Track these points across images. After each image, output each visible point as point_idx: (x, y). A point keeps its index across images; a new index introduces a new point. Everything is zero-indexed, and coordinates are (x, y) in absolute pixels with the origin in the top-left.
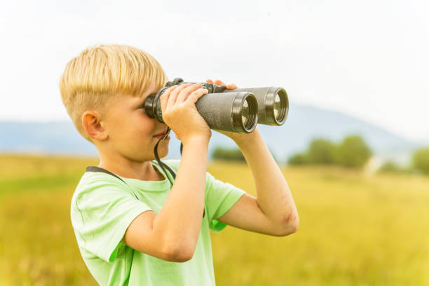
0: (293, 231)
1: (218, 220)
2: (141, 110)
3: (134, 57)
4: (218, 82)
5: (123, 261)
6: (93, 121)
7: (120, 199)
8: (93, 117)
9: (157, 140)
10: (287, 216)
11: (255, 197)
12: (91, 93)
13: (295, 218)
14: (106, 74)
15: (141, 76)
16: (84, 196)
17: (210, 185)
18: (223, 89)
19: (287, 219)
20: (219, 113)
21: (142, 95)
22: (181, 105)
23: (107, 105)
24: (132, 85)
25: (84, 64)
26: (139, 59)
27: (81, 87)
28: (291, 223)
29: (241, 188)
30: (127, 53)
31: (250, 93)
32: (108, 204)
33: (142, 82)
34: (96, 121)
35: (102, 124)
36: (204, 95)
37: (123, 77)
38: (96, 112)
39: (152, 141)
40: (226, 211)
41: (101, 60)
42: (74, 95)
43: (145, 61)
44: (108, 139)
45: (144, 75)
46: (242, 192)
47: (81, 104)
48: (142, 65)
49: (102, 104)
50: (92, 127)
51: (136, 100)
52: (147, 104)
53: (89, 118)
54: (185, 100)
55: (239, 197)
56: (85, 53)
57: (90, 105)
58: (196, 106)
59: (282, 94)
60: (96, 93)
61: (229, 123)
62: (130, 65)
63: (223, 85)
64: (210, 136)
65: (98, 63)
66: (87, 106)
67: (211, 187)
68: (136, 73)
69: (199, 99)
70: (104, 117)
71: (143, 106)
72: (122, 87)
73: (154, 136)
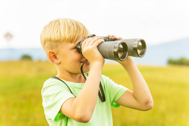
0: (150, 109)
1: (115, 102)
2: (75, 50)
3: (72, 24)
4: (113, 36)
5: (63, 121)
6: (53, 55)
7: (60, 91)
8: (53, 53)
9: (82, 64)
10: (147, 101)
11: (132, 92)
12: (51, 42)
13: (151, 102)
14: (58, 32)
15: (75, 34)
16: (45, 90)
17: (111, 85)
18: (115, 39)
19: (147, 103)
20: (108, 51)
21: (75, 43)
22: (90, 47)
23: (59, 47)
24: (70, 38)
25: (49, 28)
26: (74, 25)
27: (47, 39)
28: (149, 104)
29: (126, 87)
30: (69, 22)
31: (124, 41)
32: (55, 93)
33: (75, 36)
34: (54, 55)
35: (57, 56)
36: (102, 42)
37: (66, 34)
38: (54, 51)
39: (80, 64)
40: (119, 98)
41: (57, 26)
42: (45, 43)
43: (77, 26)
44: (60, 63)
45: (76, 33)
46: (126, 89)
47: (48, 47)
48: (76, 28)
49: (57, 47)
50: (53, 58)
51: (73, 45)
52: (78, 47)
53: (51, 53)
54: (92, 44)
55: (125, 91)
56: (51, 23)
57: (52, 48)
58: (98, 48)
59: (143, 42)
60: (54, 42)
61: (112, 56)
62: (69, 28)
63: (115, 37)
64: (104, 62)
65: (55, 27)
66: (50, 48)
67: (112, 87)
68: (72, 32)
69: (99, 44)
70: (58, 53)
71: (76, 48)
72: (65, 39)
73: (81, 62)
